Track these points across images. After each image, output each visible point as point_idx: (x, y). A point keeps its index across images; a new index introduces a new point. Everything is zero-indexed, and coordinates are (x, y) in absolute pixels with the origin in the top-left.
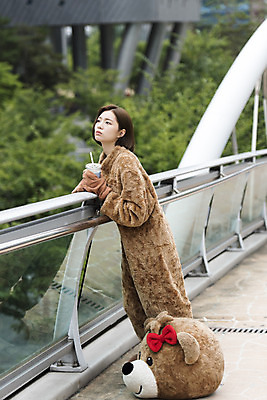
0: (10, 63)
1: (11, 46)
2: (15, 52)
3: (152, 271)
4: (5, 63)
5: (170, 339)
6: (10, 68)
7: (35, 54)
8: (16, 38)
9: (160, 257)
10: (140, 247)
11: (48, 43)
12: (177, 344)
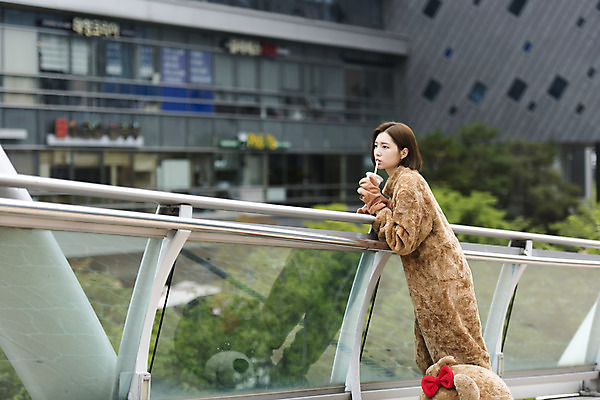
0: (495, 194)
1: (500, 169)
2: (505, 179)
3: (437, 310)
4: (488, 194)
5: (447, 382)
6: (494, 200)
7: (536, 183)
8: (507, 159)
9: (445, 294)
10: (424, 282)
11: (557, 167)
12: (453, 388)
